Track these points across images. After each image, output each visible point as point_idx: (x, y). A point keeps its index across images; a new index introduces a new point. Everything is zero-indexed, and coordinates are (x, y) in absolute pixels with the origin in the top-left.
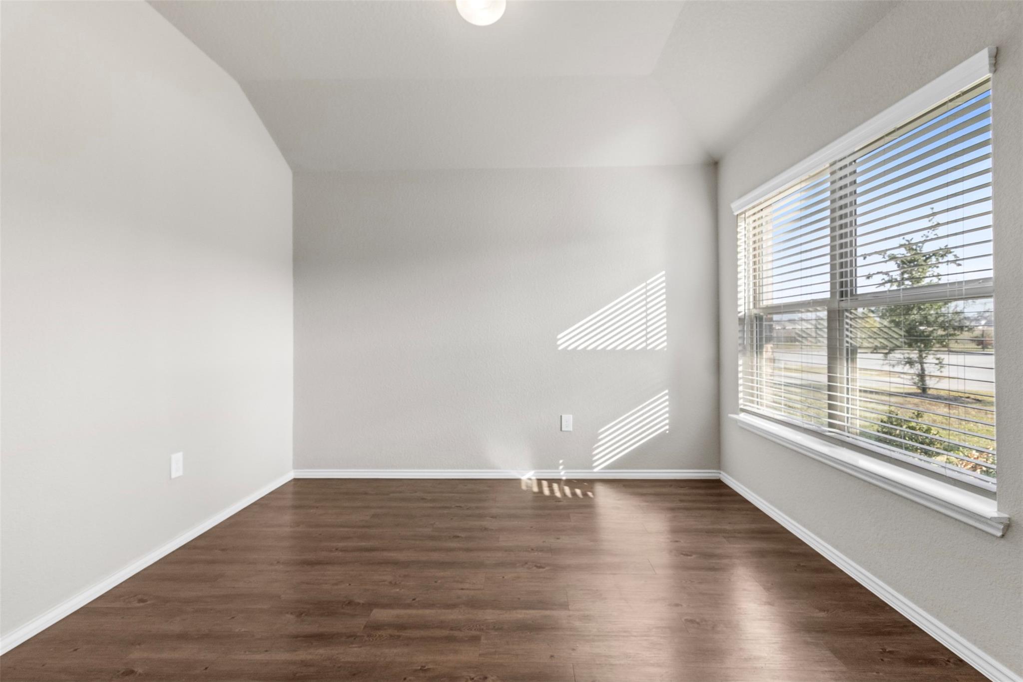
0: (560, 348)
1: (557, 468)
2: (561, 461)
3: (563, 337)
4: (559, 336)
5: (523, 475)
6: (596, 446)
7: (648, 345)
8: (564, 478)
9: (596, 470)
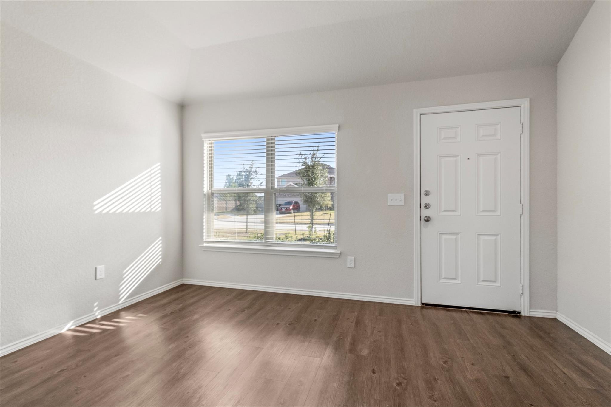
0: (97, 212)
1: (92, 311)
2: (95, 304)
3: (99, 203)
4: (95, 203)
5: (62, 329)
6: (121, 283)
7: (152, 209)
8: (99, 317)
9: (121, 302)
